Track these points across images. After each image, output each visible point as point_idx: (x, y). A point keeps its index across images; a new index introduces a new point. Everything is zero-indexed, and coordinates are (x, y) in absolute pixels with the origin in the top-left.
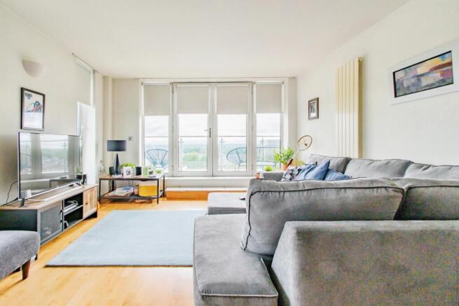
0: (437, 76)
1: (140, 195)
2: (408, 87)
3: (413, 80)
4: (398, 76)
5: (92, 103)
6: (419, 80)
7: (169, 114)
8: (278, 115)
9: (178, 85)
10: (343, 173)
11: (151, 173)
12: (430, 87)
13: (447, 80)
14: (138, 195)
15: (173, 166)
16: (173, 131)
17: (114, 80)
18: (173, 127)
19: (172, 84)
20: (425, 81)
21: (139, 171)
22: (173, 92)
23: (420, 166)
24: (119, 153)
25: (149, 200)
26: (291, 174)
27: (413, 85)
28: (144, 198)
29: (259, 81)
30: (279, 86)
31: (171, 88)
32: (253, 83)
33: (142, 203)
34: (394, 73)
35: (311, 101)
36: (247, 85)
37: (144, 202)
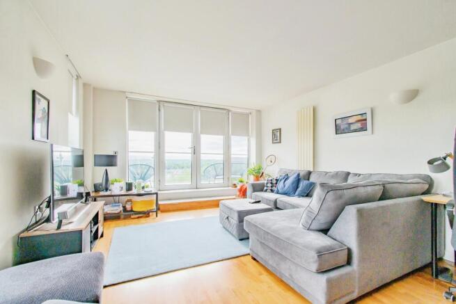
0: (359, 125)
1: (134, 209)
2: (343, 130)
3: (346, 126)
4: (338, 122)
5: (74, 113)
6: (349, 126)
7: (155, 131)
8: (246, 138)
9: (166, 104)
10: (308, 180)
11: (143, 188)
12: (355, 131)
13: (363, 129)
14: (132, 211)
15: (159, 181)
16: (159, 147)
17: (94, 89)
18: (159, 143)
19: (159, 101)
20: (353, 127)
21: (129, 187)
22: (159, 110)
23: (356, 175)
24: (108, 168)
25: (146, 214)
26: (272, 183)
27: (347, 128)
28: (140, 213)
29: (233, 109)
30: (247, 115)
31: (157, 106)
32: (229, 111)
33: (138, 217)
34: (336, 120)
35: (275, 130)
36: (225, 112)
37: (141, 217)
